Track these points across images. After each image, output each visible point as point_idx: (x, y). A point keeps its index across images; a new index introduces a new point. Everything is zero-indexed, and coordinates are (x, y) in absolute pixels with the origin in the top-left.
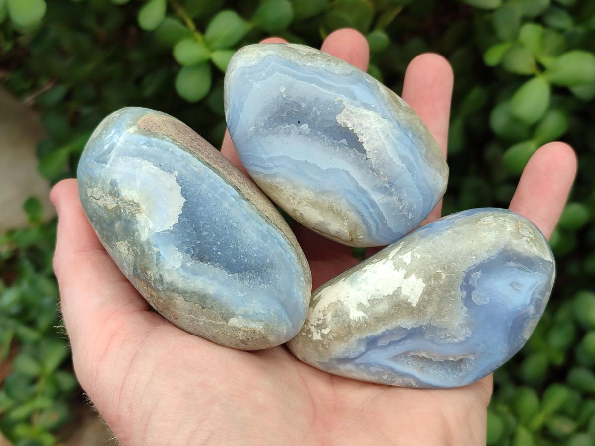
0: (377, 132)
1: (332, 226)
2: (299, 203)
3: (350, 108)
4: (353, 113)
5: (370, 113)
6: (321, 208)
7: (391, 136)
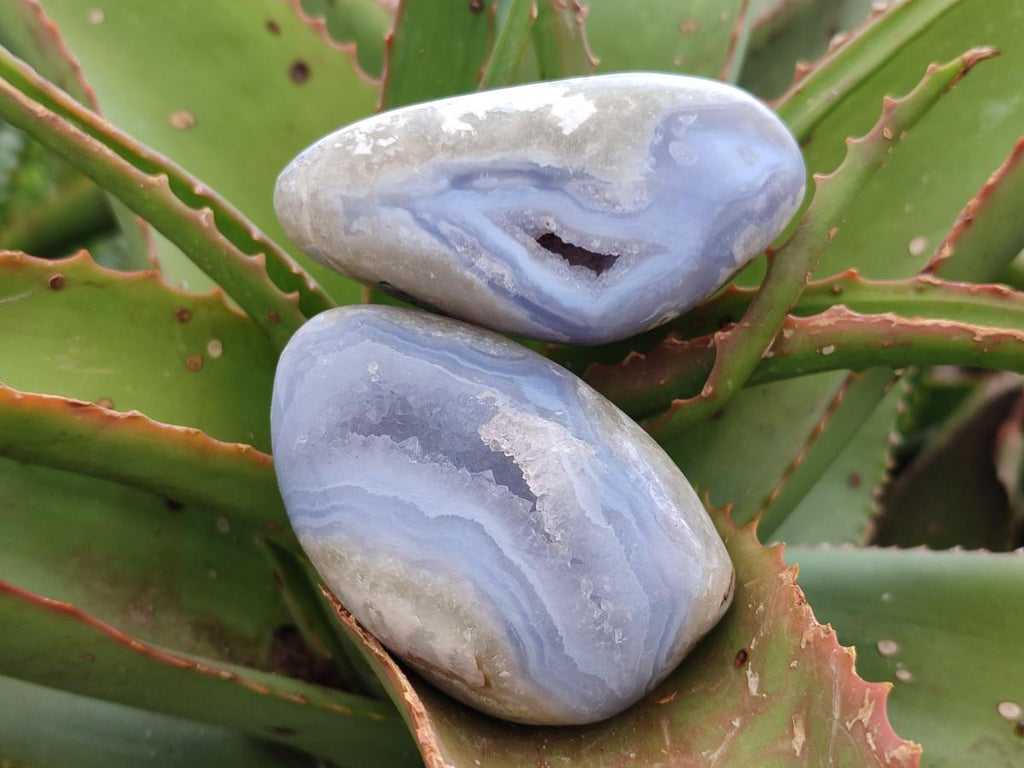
0: (559, 458)
1: (439, 640)
2: (374, 586)
3: (508, 414)
4: (514, 424)
5: (551, 426)
6: (417, 599)
7: (589, 470)
